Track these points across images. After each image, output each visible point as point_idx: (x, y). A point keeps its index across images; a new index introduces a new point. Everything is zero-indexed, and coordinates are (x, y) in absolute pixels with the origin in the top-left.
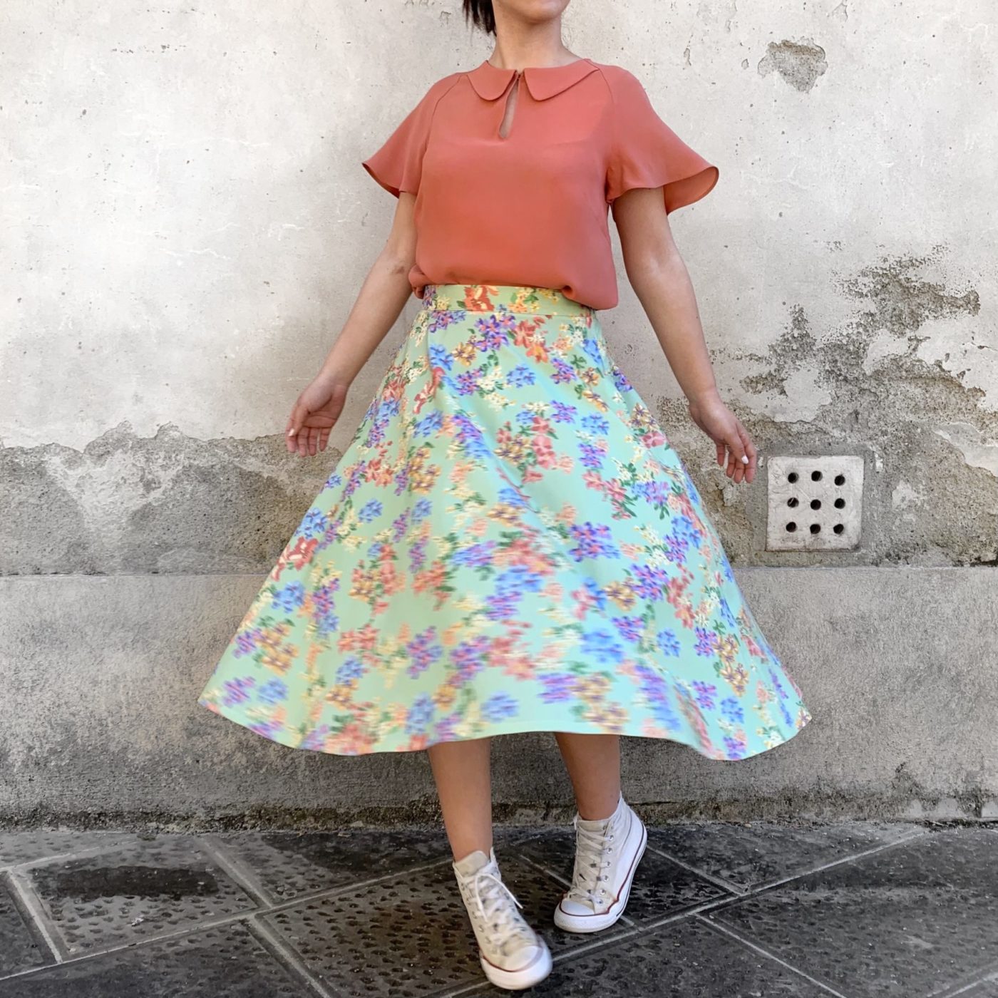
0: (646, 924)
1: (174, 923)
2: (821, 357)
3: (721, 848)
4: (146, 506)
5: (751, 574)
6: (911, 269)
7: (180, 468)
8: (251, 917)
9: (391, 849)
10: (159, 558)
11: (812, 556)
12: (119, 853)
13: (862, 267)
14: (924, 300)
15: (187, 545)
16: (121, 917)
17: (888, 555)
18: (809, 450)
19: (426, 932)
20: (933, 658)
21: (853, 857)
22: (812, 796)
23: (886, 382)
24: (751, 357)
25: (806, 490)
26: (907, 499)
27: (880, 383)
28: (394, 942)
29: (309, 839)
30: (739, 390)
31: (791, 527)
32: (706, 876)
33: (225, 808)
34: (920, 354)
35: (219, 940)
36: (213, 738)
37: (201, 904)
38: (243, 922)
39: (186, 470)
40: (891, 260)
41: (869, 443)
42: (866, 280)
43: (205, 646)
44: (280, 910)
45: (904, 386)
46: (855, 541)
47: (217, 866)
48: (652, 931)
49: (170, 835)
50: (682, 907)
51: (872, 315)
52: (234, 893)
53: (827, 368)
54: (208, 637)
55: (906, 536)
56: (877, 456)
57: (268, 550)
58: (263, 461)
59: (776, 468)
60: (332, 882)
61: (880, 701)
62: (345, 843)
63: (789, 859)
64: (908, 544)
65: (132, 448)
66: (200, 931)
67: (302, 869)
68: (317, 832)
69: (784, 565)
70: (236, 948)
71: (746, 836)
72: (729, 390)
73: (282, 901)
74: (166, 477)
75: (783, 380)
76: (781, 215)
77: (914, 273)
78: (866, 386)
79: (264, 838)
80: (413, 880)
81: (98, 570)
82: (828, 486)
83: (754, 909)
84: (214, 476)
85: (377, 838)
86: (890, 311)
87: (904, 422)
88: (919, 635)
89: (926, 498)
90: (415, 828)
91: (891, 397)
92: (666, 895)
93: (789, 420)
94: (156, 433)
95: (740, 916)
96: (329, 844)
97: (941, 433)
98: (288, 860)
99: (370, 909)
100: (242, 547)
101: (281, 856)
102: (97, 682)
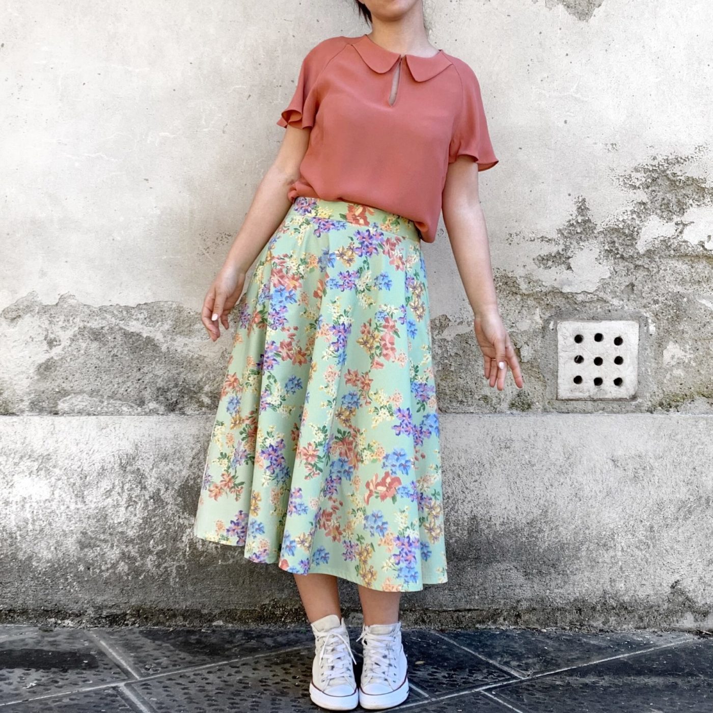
0: (439, 696)
1: (61, 687)
2: (601, 238)
3: (516, 646)
4: (49, 360)
5: (544, 418)
6: (677, 165)
7: (76, 329)
8: (121, 685)
9: (243, 641)
10: (59, 402)
11: (596, 404)
12: (23, 640)
13: (636, 164)
14: (689, 191)
15: (81, 392)
16: (19, 682)
17: (661, 405)
18: (592, 315)
19: (259, 698)
20: (701, 491)
21: (626, 655)
22: (598, 608)
23: (657, 260)
24: (543, 238)
25: (590, 349)
26: (676, 357)
27: (652, 260)
28: (232, 704)
29: (177, 633)
30: (532, 266)
31: (578, 380)
32: (498, 665)
33: (110, 608)
34: (686, 235)
35: (94, 699)
36: (101, 549)
37: (83, 676)
38: (114, 688)
39: (82, 330)
40: (660, 158)
41: (643, 311)
42: (639, 175)
43: (95, 474)
44: (145, 680)
45: (673, 263)
46: (632, 392)
47: (99, 650)
48: (442, 701)
49: (65, 629)
50: (471, 685)
51: (644, 204)
52: (111, 669)
53: (606, 247)
54: (98, 466)
55: (675, 388)
56: (650, 321)
57: (147, 396)
58: (142, 324)
59: (564, 330)
60: (190, 662)
61: (656, 528)
62: (206, 636)
63: (571, 655)
64: (677, 395)
65: (38, 313)
66: (79, 693)
67: (168, 654)
68: (185, 629)
69: (573, 412)
70: (107, 705)
71: (540, 638)
72: (524, 266)
73: (148, 675)
74: (65, 337)
75: (569, 258)
76: (566, 122)
77: (680, 168)
78: (639, 263)
79: (141, 632)
80: (256, 663)
81: (10, 411)
82: (608, 346)
83: (530, 688)
84: (104, 336)
85: (232, 634)
86: (660, 201)
87: (672, 293)
88: (689, 472)
89: (692, 356)
90: (266, 627)
91: (661, 272)
92: (460, 677)
93: (574, 291)
94: (57, 301)
95: (517, 692)
96: (193, 637)
97: (704, 302)
98: (158, 647)
99: (218, 681)
100: (125, 393)
101: (153, 644)
102: (8, 502)
